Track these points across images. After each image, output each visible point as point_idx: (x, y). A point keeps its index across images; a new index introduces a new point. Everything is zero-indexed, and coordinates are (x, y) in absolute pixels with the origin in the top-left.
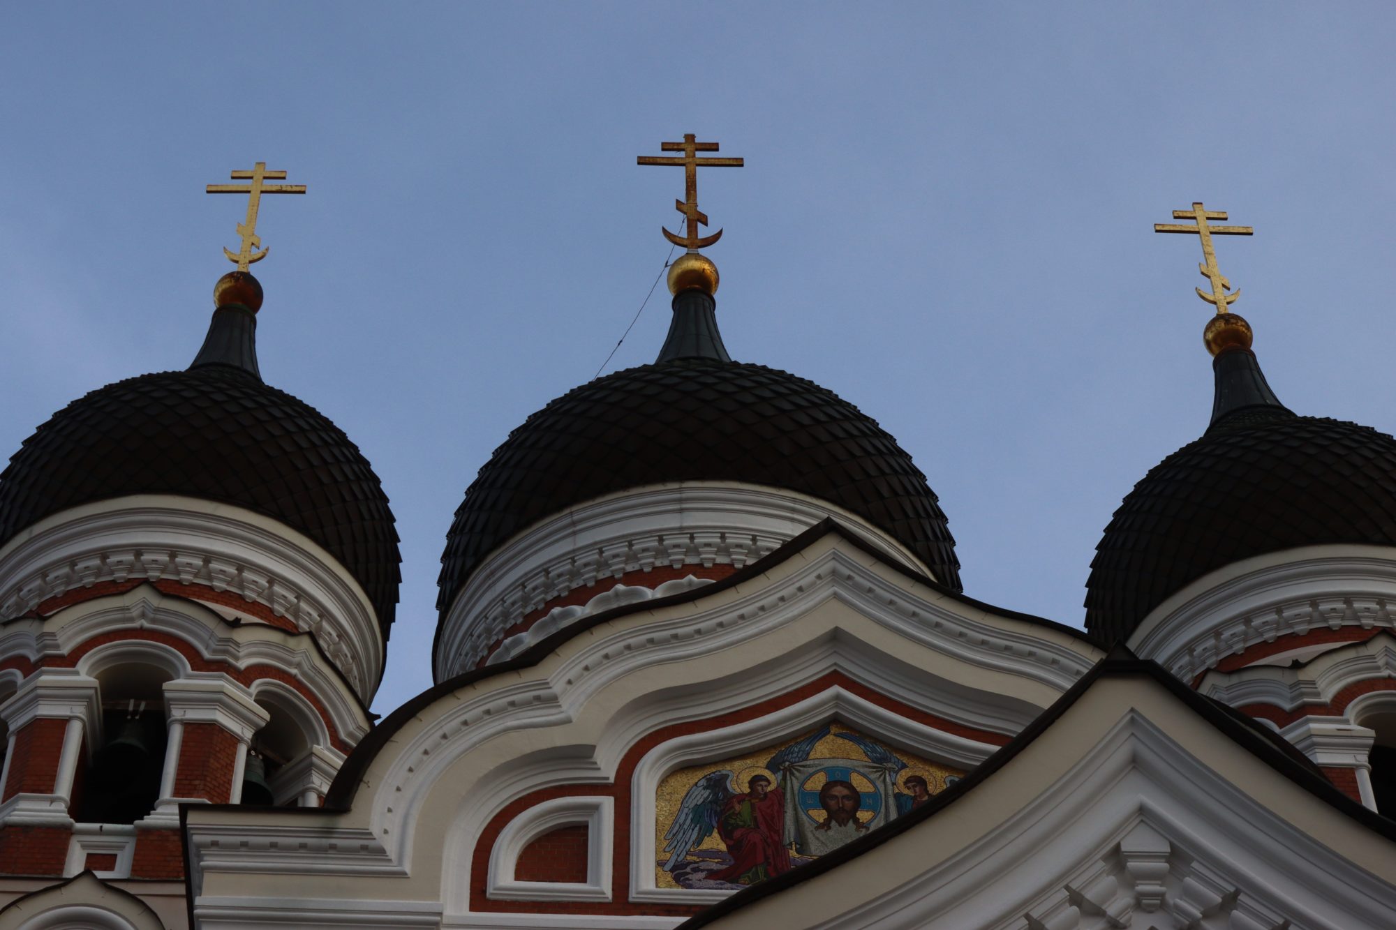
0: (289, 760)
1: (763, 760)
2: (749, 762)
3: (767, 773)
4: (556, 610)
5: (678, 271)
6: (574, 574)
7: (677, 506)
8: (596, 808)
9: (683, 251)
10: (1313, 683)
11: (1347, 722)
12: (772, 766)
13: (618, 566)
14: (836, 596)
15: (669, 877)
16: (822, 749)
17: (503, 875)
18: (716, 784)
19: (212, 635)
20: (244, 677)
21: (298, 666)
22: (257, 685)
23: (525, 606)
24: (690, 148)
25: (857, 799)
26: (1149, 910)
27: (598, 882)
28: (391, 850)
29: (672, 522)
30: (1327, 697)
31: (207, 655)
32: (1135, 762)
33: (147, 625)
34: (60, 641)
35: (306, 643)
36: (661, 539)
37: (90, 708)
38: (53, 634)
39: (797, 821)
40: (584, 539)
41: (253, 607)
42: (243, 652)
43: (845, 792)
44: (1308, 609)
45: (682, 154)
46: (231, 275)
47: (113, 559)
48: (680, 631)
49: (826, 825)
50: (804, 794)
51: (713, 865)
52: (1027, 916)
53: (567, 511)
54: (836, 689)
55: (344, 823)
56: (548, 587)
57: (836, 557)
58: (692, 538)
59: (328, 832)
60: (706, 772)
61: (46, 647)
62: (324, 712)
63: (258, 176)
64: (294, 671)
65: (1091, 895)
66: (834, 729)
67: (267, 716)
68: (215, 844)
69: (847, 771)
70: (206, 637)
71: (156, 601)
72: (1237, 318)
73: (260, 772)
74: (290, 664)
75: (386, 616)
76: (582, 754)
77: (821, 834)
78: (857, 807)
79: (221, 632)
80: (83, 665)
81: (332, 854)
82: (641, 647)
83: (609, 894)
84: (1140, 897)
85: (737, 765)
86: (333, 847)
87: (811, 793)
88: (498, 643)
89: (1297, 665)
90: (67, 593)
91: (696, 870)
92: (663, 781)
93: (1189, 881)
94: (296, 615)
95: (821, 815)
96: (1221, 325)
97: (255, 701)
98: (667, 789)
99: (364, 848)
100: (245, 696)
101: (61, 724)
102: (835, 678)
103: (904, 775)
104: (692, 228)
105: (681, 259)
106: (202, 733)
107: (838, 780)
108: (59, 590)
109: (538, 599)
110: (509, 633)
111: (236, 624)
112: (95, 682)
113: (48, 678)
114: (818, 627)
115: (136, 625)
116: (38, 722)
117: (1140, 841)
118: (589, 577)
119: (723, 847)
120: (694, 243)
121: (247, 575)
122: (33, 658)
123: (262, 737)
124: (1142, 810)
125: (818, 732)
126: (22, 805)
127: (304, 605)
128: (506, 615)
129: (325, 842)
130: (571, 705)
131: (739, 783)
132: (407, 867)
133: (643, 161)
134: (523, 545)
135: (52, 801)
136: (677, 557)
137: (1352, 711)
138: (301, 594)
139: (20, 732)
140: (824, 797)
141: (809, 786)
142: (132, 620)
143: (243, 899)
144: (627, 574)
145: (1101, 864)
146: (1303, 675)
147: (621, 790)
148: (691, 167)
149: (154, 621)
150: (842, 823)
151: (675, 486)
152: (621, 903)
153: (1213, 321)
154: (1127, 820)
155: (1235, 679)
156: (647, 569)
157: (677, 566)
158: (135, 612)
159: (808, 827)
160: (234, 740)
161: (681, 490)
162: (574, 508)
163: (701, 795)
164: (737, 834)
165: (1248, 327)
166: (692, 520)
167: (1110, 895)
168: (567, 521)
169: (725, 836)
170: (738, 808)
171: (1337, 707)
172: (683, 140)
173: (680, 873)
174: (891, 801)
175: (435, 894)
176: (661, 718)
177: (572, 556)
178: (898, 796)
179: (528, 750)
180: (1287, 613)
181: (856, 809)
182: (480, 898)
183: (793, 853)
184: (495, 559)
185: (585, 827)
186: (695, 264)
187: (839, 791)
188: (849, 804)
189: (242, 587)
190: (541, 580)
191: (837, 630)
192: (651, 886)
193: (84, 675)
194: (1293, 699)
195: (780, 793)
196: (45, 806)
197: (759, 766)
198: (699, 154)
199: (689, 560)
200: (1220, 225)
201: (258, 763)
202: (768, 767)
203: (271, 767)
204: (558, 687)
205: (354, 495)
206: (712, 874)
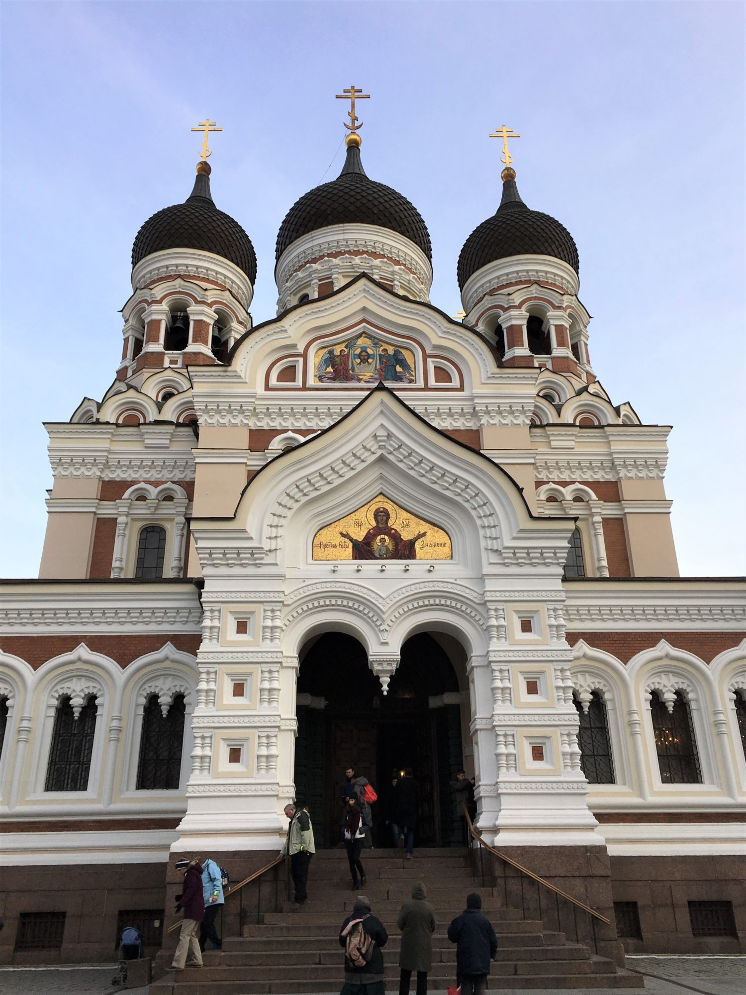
0: (225, 327)
1: (344, 345)
2: (340, 345)
3: (345, 349)
4: (308, 265)
5: (348, 139)
6: (313, 254)
7: (342, 232)
8: (298, 361)
9: (351, 131)
10: (513, 299)
11: (522, 311)
12: (346, 347)
13: (325, 252)
14: (365, 296)
15: (318, 380)
16: (360, 341)
17: (273, 381)
18: (331, 352)
19: (200, 293)
20: (210, 305)
21: (226, 300)
22: (214, 307)
23: (299, 263)
24: (353, 91)
25: (369, 356)
26: (381, 449)
27: (298, 383)
28: (243, 376)
29: (341, 237)
30: (517, 304)
31: (199, 299)
32: (382, 412)
33: (181, 290)
34: (156, 296)
35: (228, 292)
36: (338, 243)
37: (167, 316)
38: (154, 294)
39: (352, 362)
40: (315, 243)
41: (212, 282)
42: (209, 298)
43: (366, 354)
44: (516, 275)
45: (350, 94)
46: (200, 163)
47: (170, 268)
48: (320, 309)
49: (360, 364)
50: (355, 355)
51: (329, 376)
52: (353, 453)
53: (310, 233)
54: (364, 324)
55: (230, 369)
56: (305, 257)
57: (365, 285)
58: (347, 242)
59: (225, 371)
60: (329, 348)
61: (153, 298)
62: (234, 313)
63: (207, 125)
64: (225, 301)
65: (368, 447)
66: (363, 335)
67: (218, 317)
68: (196, 375)
69: (366, 348)
70: (198, 293)
71: (183, 283)
72: (511, 169)
73: (217, 332)
74: (223, 299)
75: (253, 279)
76: (294, 346)
77: (358, 366)
78: (369, 358)
79: (202, 292)
80: (164, 303)
81: (227, 377)
82: (310, 314)
83: (301, 386)
84: (380, 446)
85: (337, 346)
86: (227, 375)
87: (356, 355)
88: (292, 274)
89: (509, 294)
90: (158, 279)
91: (325, 377)
92: (317, 352)
93: (391, 442)
94: (225, 283)
95: (358, 361)
96: (506, 172)
97: (214, 312)
98: (317, 354)
99: (236, 375)
100: (211, 311)
101: (159, 321)
102: (364, 320)
103: (382, 348)
104: (353, 123)
105: (349, 135)
106: (199, 323)
107: (364, 350)
108: (155, 278)
109: (302, 261)
110: (296, 271)
111: (206, 290)
112: (168, 309)
113: (154, 307)
114: (359, 306)
115: (178, 290)
116: (152, 321)
117: (381, 432)
118: (317, 255)
119: (332, 371)
120: (354, 128)
121: (209, 272)
122: (150, 301)
123: (217, 322)
124: (382, 425)
125: (360, 336)
126: (150, 346)
127: (227, 280)
128: (294, 266)
129: (225, 374)
130: (291, 331)
131: (337, 353)
132: (247, 381)
133: (337, 97)
134: (298, 243)
135: (159, 344)
136: (343, 249)
137: (524, 307)
138: (226, 277)
139: (148, 323)
140: (359, 356)
141: (355, 353)
142: (176, 289)
143: (205, 390)
144: (328, 254)
145: (371, 439)
146: (511, 297)
147: (305, 356)
148: (353, 99)
149: (183, 289)
150: (364, 363)
151: (342, 225)
152: (304, 388)
153: (504, 170)
154: (379, 427)
155: (493, 297)
156: (334, 252)
157: (343, 251)
158: (177, 287)
159: (355, 364)
160: (208, 324)
161: (343, 226)
162: (313, 232)
163: (327, 356)
164: (336, 367)
165: (514, 172)
166: (347, 236)
167: (373, 446)
168: (310, 236)
169: (333, 367)
170: (336, 359)
171: (519, 307)
172: (350, 88)
173: (321, 378)
174: (378, 356)
175: (255, 388)
176: (315, 335)
177: (312, 248)
178: (380, 355)
179: (279, 346)
180: (510, 276)
181: (368, 359)
182: (267, 388)
183: (351, 372)
184: (290, 247)
185: (295, 366)
186: (353, 137)
187: (364, 354)
188: (366, 357)
189: (208, 276)
190: (303, 255)
191: (364, 307)
192: (313, 383)
193: (165, 306)
194: (507, 304)
195: (348, 355)
196: (157, 346)
197: (342, 347)
198: (356, 94)
199: (346, 249)
200: (510, 134)
201: (216, 329)
202: (345, 347)
203: (220, 330)
204: (287, 327)
205: (240, 243)
206: (329, 378)
